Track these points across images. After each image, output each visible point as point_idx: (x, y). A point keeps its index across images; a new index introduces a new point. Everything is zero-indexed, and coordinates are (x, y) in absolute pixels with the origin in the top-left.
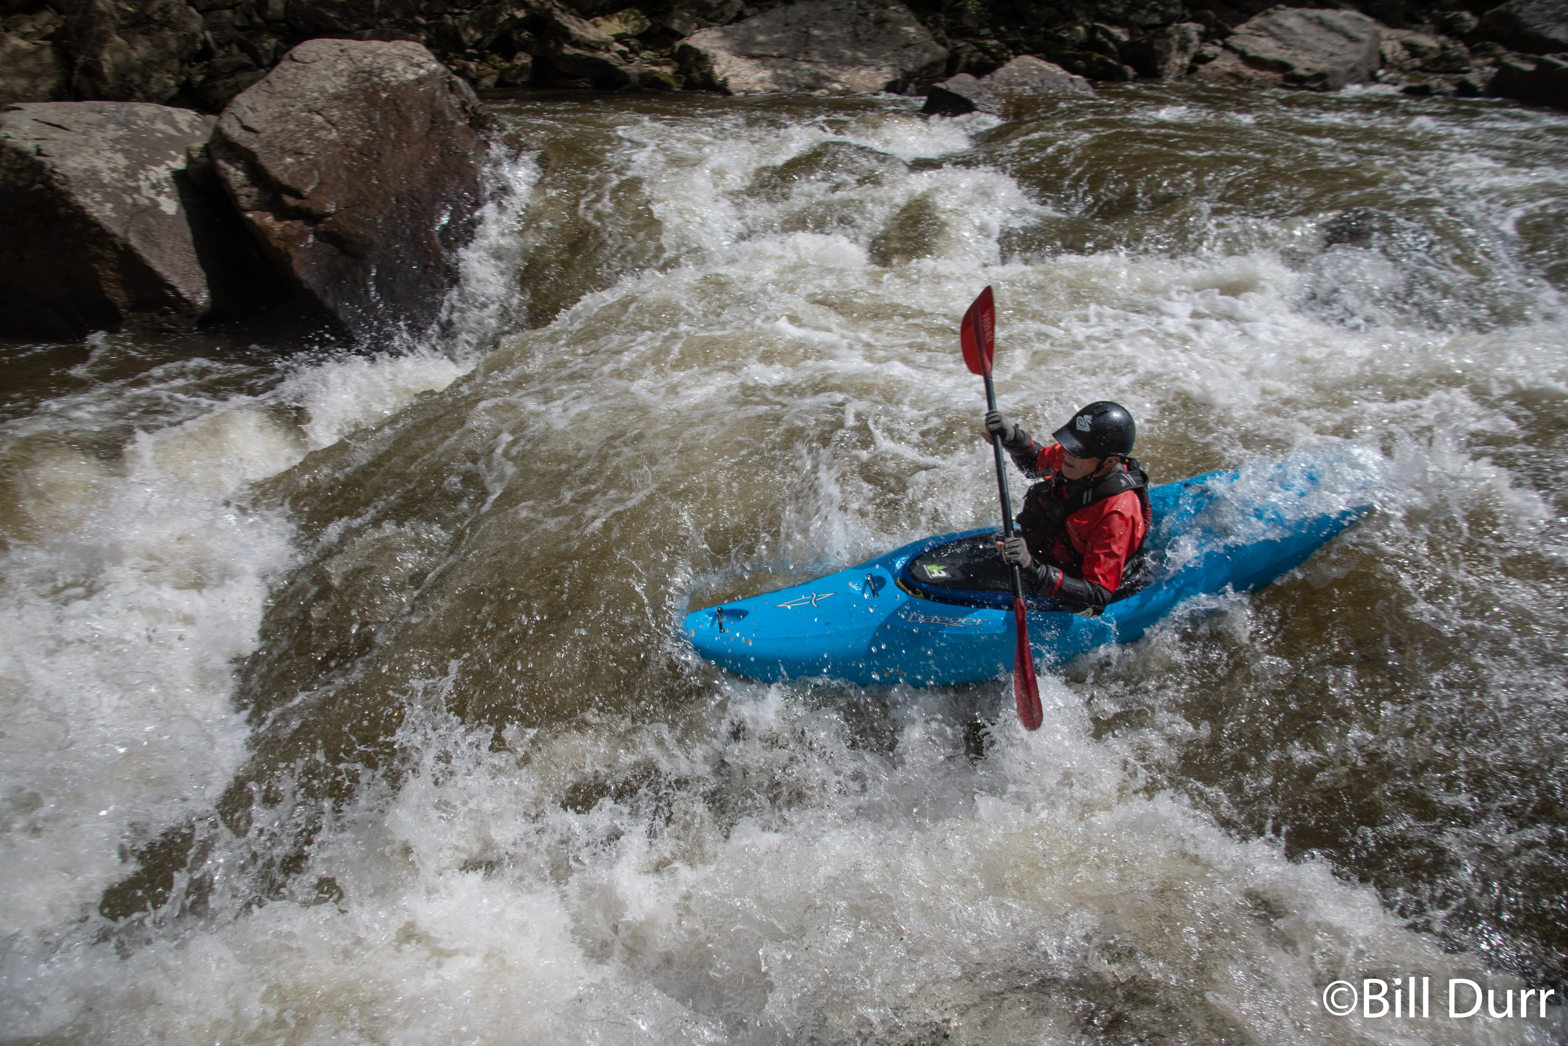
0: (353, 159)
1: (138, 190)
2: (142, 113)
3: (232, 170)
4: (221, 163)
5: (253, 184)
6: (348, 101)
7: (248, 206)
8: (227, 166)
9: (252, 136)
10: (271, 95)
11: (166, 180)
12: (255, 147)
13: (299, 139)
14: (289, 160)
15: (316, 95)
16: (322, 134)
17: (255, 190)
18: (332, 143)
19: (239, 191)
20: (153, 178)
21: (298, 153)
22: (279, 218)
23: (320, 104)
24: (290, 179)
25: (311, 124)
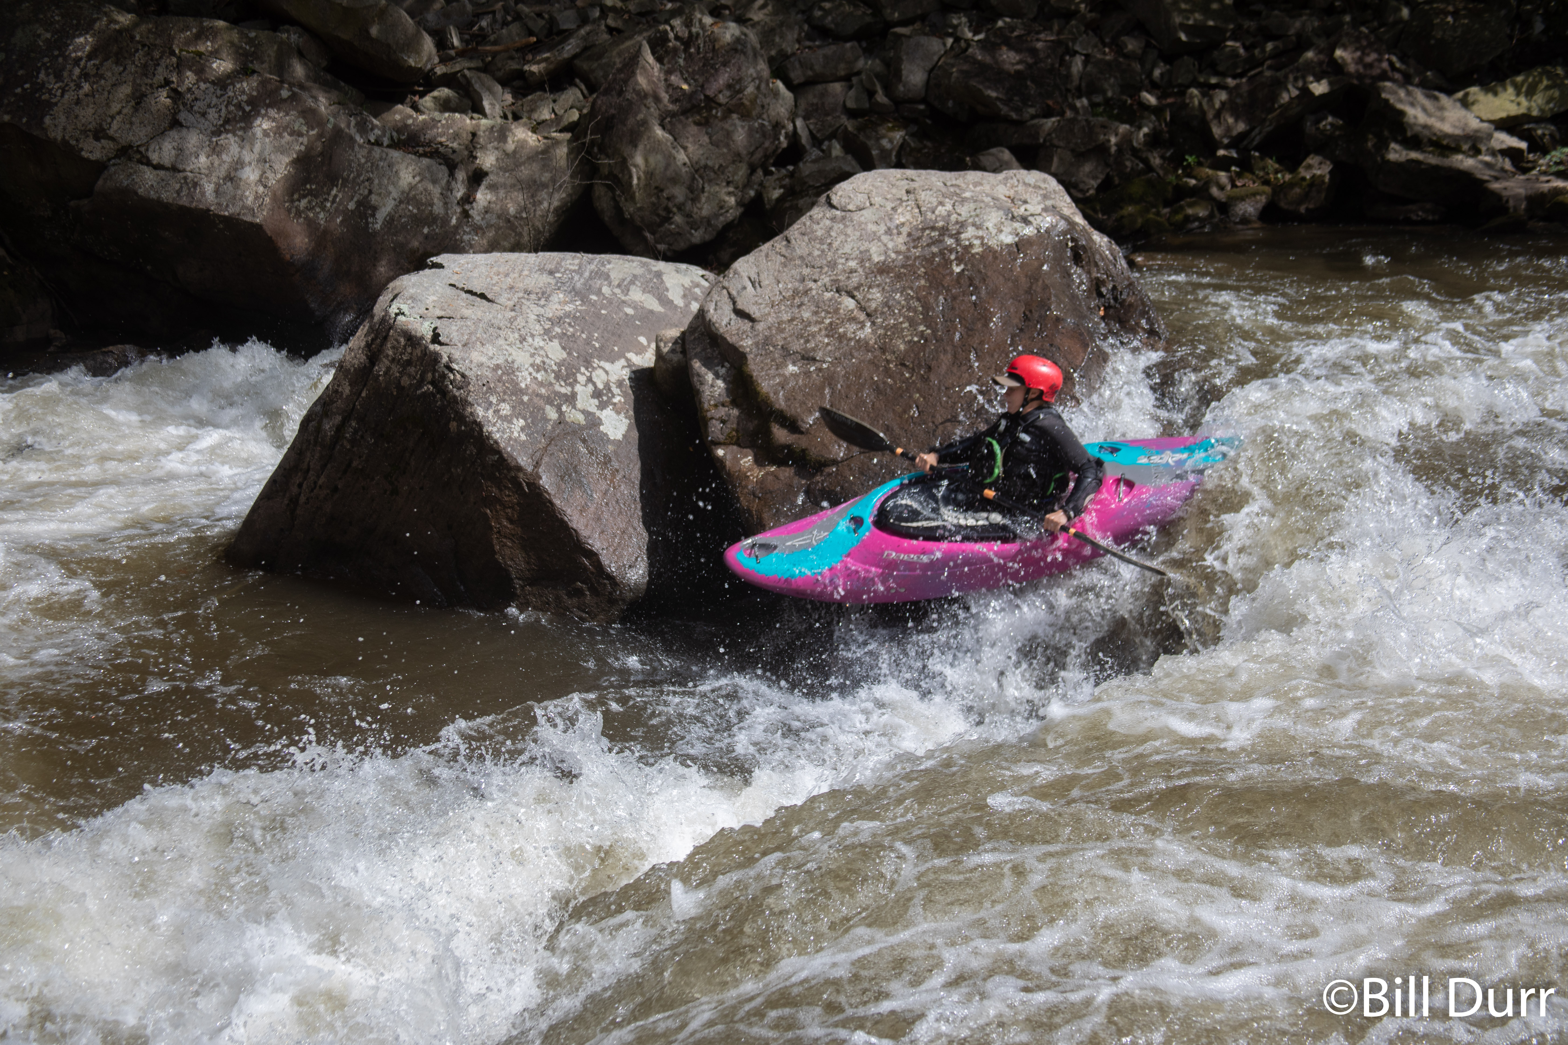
0: (887, 372)
1: (571, 399)
2: (613, 275)
3: (710, 377)
4: (697, 365)
5: (734, 403)
6: (899, 277)
7: (722, 438)
8: (703, 370)
9: (746, 325)
10: (787, 261)
11: (620, 384)
12: (746, 344)
13: (813, 335)
14: (792, 368)
15: (852, 264)
16: (851, 327)
17: (735, 412)
18: (863, 345)
19: (713, 412)
20: (600, 379)
21: (808, 358)
22: (759, 461)
23: (855, 280)
24: (787, 399)
25: (837, 311)
